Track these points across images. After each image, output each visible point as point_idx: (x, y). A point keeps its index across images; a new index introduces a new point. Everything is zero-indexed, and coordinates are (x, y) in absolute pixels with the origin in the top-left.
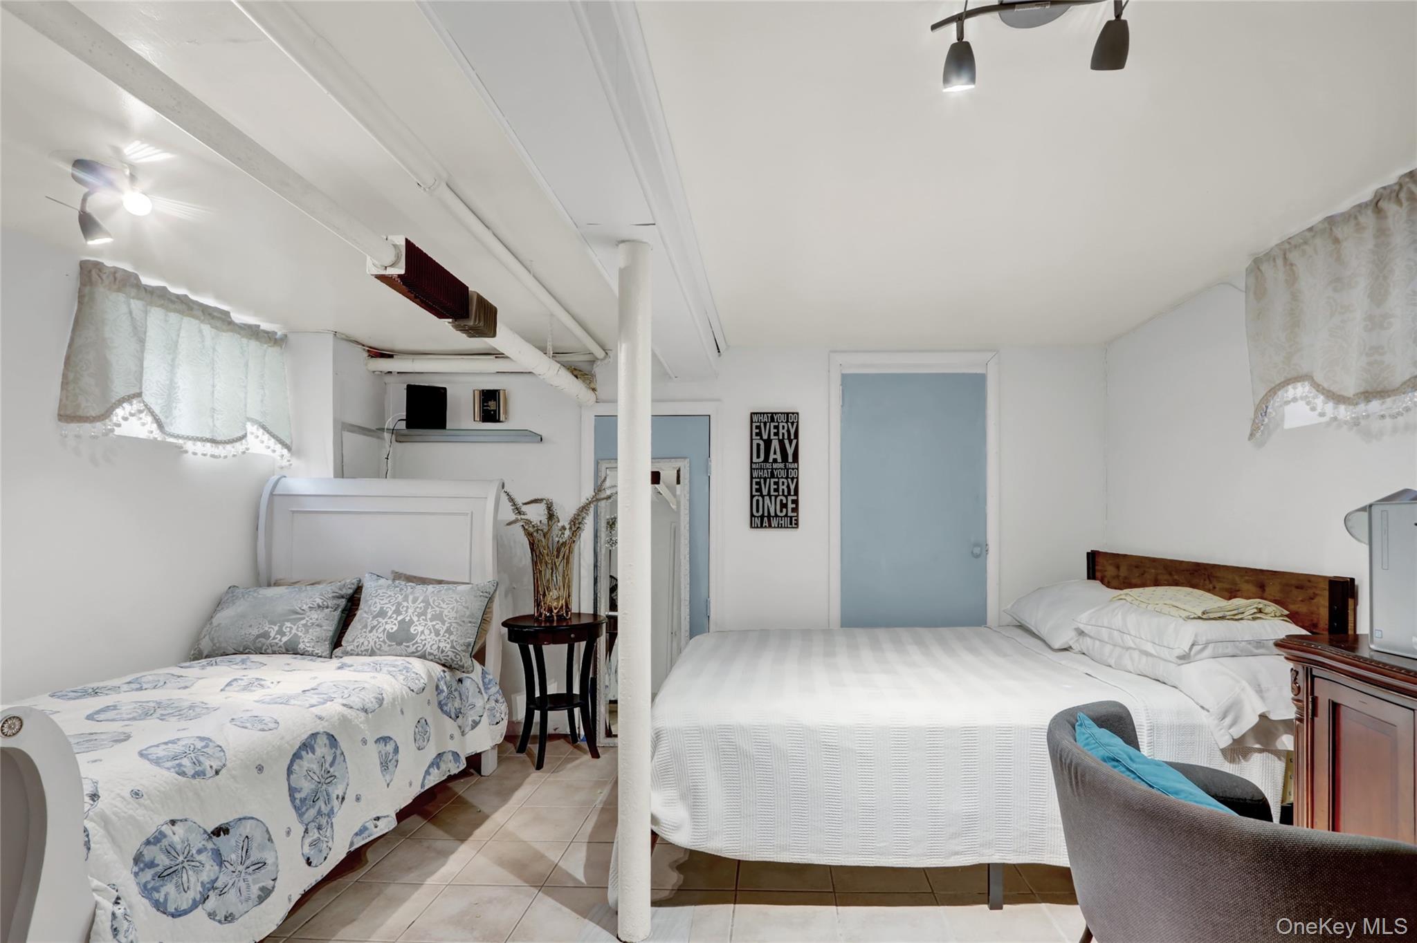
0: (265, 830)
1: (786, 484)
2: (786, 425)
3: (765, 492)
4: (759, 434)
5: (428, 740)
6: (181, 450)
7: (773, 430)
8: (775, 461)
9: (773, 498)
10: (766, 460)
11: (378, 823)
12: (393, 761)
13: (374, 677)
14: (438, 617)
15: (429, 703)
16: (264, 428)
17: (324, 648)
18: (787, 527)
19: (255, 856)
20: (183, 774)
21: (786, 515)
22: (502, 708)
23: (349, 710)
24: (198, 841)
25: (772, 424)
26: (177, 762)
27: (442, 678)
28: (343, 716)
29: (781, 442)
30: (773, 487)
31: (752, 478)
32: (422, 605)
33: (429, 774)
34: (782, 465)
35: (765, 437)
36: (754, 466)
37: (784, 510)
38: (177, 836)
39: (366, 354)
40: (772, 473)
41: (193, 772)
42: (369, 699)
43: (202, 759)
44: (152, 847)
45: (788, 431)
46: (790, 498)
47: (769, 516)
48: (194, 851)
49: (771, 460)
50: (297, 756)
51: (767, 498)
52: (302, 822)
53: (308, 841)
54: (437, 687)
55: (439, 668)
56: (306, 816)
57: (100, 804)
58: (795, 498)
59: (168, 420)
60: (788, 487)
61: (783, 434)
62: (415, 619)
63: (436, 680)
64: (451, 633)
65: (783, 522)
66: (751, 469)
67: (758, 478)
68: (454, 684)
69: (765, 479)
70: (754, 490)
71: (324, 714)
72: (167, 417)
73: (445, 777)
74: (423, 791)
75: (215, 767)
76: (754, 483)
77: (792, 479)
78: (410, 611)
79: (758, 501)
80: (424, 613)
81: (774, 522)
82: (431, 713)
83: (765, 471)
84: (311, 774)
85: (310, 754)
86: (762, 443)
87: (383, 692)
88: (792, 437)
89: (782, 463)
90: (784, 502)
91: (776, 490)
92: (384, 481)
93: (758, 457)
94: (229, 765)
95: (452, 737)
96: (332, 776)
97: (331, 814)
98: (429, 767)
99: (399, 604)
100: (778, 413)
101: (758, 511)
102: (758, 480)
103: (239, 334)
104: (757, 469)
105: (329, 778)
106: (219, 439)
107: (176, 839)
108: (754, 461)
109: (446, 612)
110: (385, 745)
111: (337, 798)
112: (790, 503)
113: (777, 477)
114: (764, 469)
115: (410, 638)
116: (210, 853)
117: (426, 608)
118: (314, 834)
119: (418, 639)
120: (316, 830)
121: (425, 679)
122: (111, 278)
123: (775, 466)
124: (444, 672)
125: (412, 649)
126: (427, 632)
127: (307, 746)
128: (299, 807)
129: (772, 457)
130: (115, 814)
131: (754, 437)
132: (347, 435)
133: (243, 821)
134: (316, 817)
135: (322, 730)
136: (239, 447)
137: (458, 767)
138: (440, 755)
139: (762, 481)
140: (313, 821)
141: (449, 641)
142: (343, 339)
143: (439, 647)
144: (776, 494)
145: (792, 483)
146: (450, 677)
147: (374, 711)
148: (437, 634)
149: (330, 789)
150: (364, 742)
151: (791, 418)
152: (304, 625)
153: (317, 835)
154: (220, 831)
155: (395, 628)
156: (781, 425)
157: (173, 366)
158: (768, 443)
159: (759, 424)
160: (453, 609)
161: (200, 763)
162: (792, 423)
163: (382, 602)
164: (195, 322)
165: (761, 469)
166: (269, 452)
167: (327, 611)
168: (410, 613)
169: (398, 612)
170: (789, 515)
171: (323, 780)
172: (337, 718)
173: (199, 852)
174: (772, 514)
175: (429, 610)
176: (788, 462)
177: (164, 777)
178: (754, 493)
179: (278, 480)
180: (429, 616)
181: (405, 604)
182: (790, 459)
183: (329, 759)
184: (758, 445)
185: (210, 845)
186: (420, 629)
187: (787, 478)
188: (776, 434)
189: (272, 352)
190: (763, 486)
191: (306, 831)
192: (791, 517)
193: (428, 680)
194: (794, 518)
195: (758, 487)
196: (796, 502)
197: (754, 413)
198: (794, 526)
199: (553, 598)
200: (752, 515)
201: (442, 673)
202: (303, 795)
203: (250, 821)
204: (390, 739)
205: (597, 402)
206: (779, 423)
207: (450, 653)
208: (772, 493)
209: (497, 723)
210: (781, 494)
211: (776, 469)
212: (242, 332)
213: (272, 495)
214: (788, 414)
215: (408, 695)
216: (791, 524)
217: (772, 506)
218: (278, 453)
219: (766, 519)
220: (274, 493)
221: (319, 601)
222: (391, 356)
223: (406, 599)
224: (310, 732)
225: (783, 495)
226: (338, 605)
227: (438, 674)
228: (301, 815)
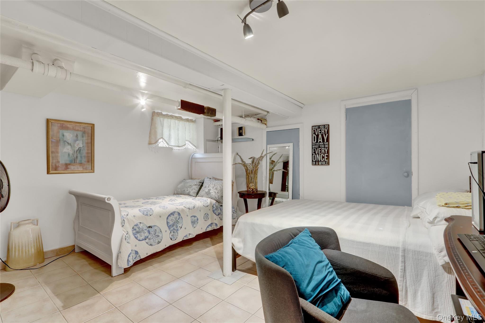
0: (160, 229)
1: (324, 150)
2: (324, 129)
3: (317, 153)
4: (315, 133)
5: (208, 219)
6: (172, 149)
7: (319, 131)
8: (320, 142)
9: (319, 155)
10: (317, 142)
11: (190, 235)
12: (197, 222)
13: (196, 202)
14: (216, 189)
15: (209, 210)
16: (190, 142)
17: (195, 195)
18: (325, 165)
19: (157, 234)
20: (144, 214)
21: (324, 161)
22: (235, 215)
23: (185, 208)
24: (145, 228)
25: (319, 129)
26: (143, 212)
27: (215, 204)
28: (183, 209)
29: (322, 135)
30: (319, 151)
31: (312, 148)
32: (214, 185)
33: (208, 227)
34: (322, 143)
35: (317, 134)
36: (313, 144)
37: (323, 159)
38: (141, 226)
39: (213, 121)
40: (319, 146)
41: (146, 214)
42: (191, 206)
43: (148, 212)
44: (135, 226)
45: (325, 131)
46: (325, 155)
47: (318, 161)
48: (144, 229)
49: (319, 142)
50: (169, 216)
51: (317, 155)
52: (170, 230)
53: (171, 235)
54: (213, 206)
55: (214, 202)
56: (171, 229)
57: (128, 217)
58: (327, 154)
59: (170, 142)
60: (325, 151)
61: (323, 132)
62: (212, 189)
63: (213, 204)
64: (218, 193)
65: (323, 163)
66: (312, 145)
67: (314, 148)
68: (219, 206)
69: (317, 148)
70: (313, 152)
71: (178, 208)
72: (169, 142)
73: (213, 229)
74: (206, 231)
75: (150, 214)
76: (313, 150)
77: (326, 148)
78: (211, 187)
79: (314, 156)
80: (213, 188)
81: (320, 163)
82: (210, 213)
83: (317, 145)
84: (172, 220)
85: (173, 216)
86: (315, 136)
87: (196, 205)
88: (326, 133)
89: (322, 142)
90: (323, 156)
91: (320, 152)
92: (218, 154)
93: (314, 141)
94: (153, 214)
95: (215, 219)
96: (178, 222)
97: (177, 230)
98: (209, 226)
99: (209, 185)
100: (321, 125)
101: (314, 159)
102: (314, 149)
103: (184, 121)
104: (314, 145)
105: (177, 222)
106: (180, 146)
107: (140, 226)
108: (313, 142)
109: (218, 188)
110: (194, 218)
111: (180, 227)
112: (325, 156)
113: (321, 148)
114: (316, 145)
115: (210, 193)
116: (147, 231)
117: (214, 186)
118: (172, 233)
119: (211, 194)
120: (173, 233)
121: (209, 203)
122: (157, 114)
123: (320, 144)
124: (216, 203)
125: (210, 196)
126: (213, 192)
127: (172, 214)
128: (169, 227)
129: (319, 140)
130: (130, 219)
131: (313, 134)
132: (208, 142)
133: (155, 226)
134: (173, 230)
135: (176, 211)
136: (184, 147)
137: (217, 227)
138: (212, 223)
139: (316, 149)
140: (172, 230)
141: (217, 195)
142: (206, 119)
143: (215, 196)
144: (321, 153)
145: (326, 149)
146: (218, 204)
147: (191, 209)
148: (215, 193)
149: (178, 225)
150: (187, 216)
151: (327, 127)
152: (192, 189)
153: (173, 234)
154: (149, 227)
155: (207, 191)
156: (322, 129)
157: (170, 131)
158: (318, 136)
159: (314, 130)
160: (220, 187)
161: (148, 213)
162: (326, 128)
163: (206, 184)
164: (174, 120)
165: (315, 145)
166: (191, 148)
167: (197, 186)
168: (211, 188)
169: (208, 187)
170: (325, 160)
171: (176, 222)
172: (181, 209)
173: (145, 230)
174: (319, 160)
175: (215, 187)
176: (325, 142)
177: (141, 214)
178: (313, 153)
179: (193, 155)
180: (214, 188)
181: (210, 185)
182: (325, 141)
183: (178, 218)
184: (314, 137)
185: (147, 229)
186: (212, 191)
187: (324, 148)
188: (320, 133)
189: (192, 124)
190: (316, 151)
191: (171, 232)
192: (326, 161)
193: (210, 204)
194: (327, 162)
195: (314, 151)
196: (328, 156)
197: (313, 126)
198: (327, 164)
199: (252, 186)
200: (312, 161)
201: (215, 203)
202: (170, 224)
203: (156, 227)
204: (196, 217)
205: (267, 127)
206: (321, 129)
207: (217, 198)
208: (319, 153)
209: (234, 219)
210: (322, 153)
211: (320, 145)
212: (185, 121)
213: (192, 158)
214: (324, 125)
215: (203, 207)
216: (326, 164)
217: (319, 158)
218: (193, 148)
219: (317, 162)
220: (193, 157)
221: (196, 183)
222: (219, 121)
223: (211, 184)
224: (173, 211)
225: (323, 154)
226: (200, 185)
227: (214, 203)
228: (169, 229)
